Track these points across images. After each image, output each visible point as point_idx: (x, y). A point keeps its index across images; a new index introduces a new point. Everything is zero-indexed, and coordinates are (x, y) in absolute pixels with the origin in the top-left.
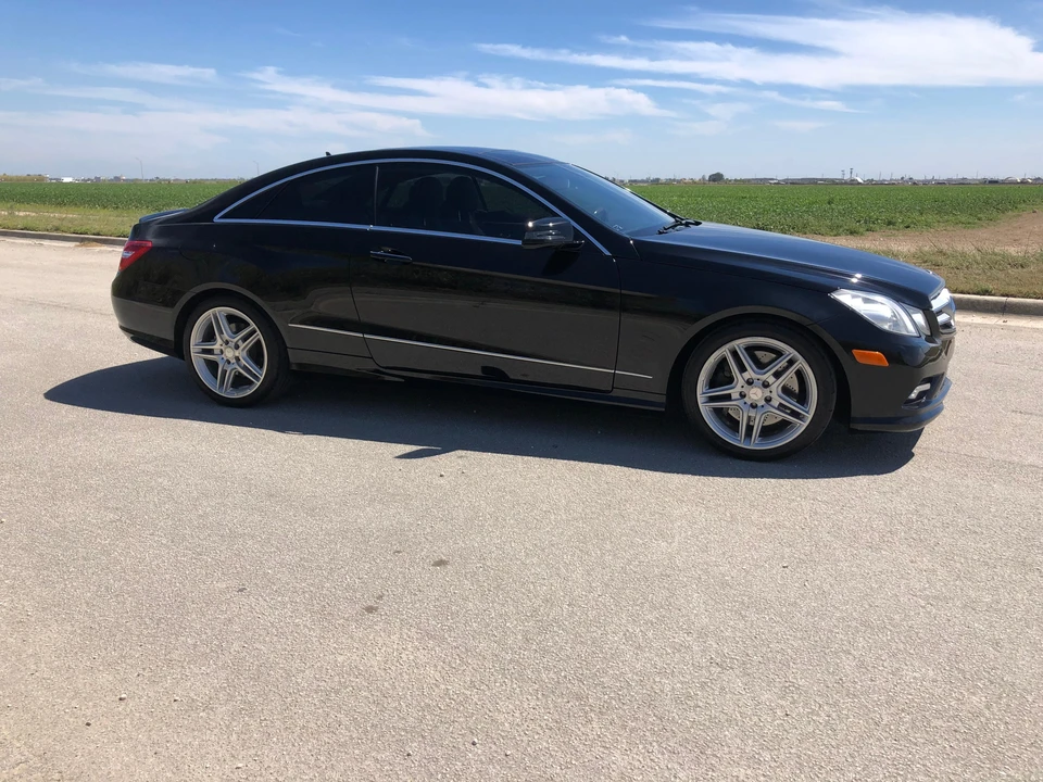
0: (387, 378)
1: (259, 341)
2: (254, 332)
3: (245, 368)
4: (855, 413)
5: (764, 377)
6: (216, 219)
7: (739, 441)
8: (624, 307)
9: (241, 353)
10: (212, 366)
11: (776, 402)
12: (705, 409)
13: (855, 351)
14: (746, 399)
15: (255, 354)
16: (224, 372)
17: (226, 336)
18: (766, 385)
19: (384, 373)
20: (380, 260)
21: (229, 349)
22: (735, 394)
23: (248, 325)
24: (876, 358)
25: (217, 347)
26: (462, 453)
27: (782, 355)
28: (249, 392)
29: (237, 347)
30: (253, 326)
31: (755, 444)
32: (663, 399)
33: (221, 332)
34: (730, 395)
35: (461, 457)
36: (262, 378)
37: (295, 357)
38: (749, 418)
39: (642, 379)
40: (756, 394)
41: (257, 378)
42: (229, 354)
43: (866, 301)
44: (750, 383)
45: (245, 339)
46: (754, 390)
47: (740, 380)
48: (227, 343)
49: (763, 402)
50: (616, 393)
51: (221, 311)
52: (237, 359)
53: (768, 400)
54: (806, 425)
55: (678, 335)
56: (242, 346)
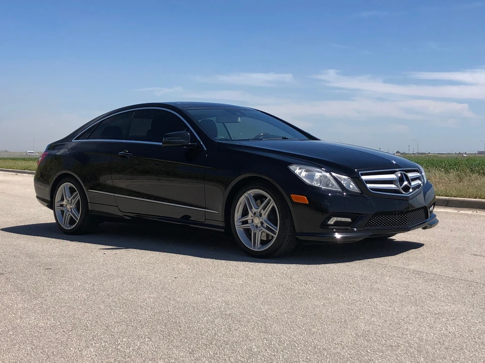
1: (79, 199)
2: (77, 195)
3: (73, 214)
5: (259, 210)
6: (73, 140)
7: (251, 247)
11: (265, 225)
13: (292, 195)
14: (254, 223)
15: (77, 207)
17: (67, 198)
18: (260, 215)
20: (123, 156)
21: (68, 204)
22: (249, 220)
23: (75, 191)
25: (64, 203)
27: (266, 199)
28: (74, 226)
29: (71, 203)
30: (77, 192)
31: (257, 248)
32: (224, 225)
33: (66, 196)
36: (79, 219)
37: (90, 207)
38: (255, 234)
40: (257, 220)
41: (77, 219)
42: (69, 206)
44: (254, 214)
45: (74, 198)
46: (256, 218)
48: (68, 201)
49: (260, 225)
50: (207, 222)
51: (67, 185)
52: (71, 209)
53: (262, 223)
54: (276, 236)
56: (73, 201)
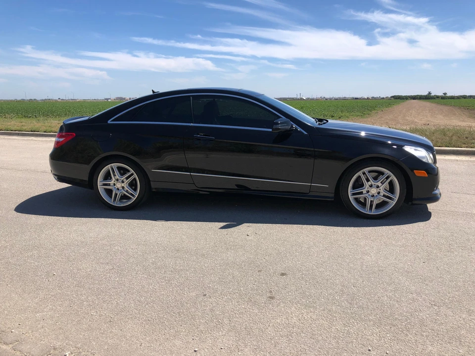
0: (201, 192)
1: (135, 179)
2: (132, 174)
3: (127, 192)
4: (415, 196)
5: (377, 184)
6: (109, 122)
7: (366, 211)
8: (315, 156)
9: (125, 185)
10: (109, 192)
11: (382, 194)
12: (351, 198)
13: (414, 171)
14: (369, 193)
15: (133, 185)
16: (116, 195)
17: (117, 177)
18: (378, 187)
19: (202, 191)
20: (199, 139)
21: (119, 183)
22: (364, 191)
23: (129, 171)
24: (422, 173)
25: (112, 182)
26: (248, 224)
27: (384, 174)
28: (129, 203)
29: (123, 182)
30: (132, 171)
31: (374, 212)
32: (333, 195)
33: (115, 175)
34: (362, 192)
35: (249, 226)
36: (137, 196)
37: (154, 185)
38: (371, 201)
39: (323, 187)
40: (374, 191)
41: (134, 196)
42: (119, 185)
43: (415, 150)
44: (371, 186)
45: (127, 178)
46: (373, 189)
47: (367, 185)
48: (117, 180)
49: (377, 194)
50: (311, 194)
51: (115, 165)
52: (123, 188)
53: (379, 193)
54: (395, 203)
55: (341, 167)
56: (126, 181)
